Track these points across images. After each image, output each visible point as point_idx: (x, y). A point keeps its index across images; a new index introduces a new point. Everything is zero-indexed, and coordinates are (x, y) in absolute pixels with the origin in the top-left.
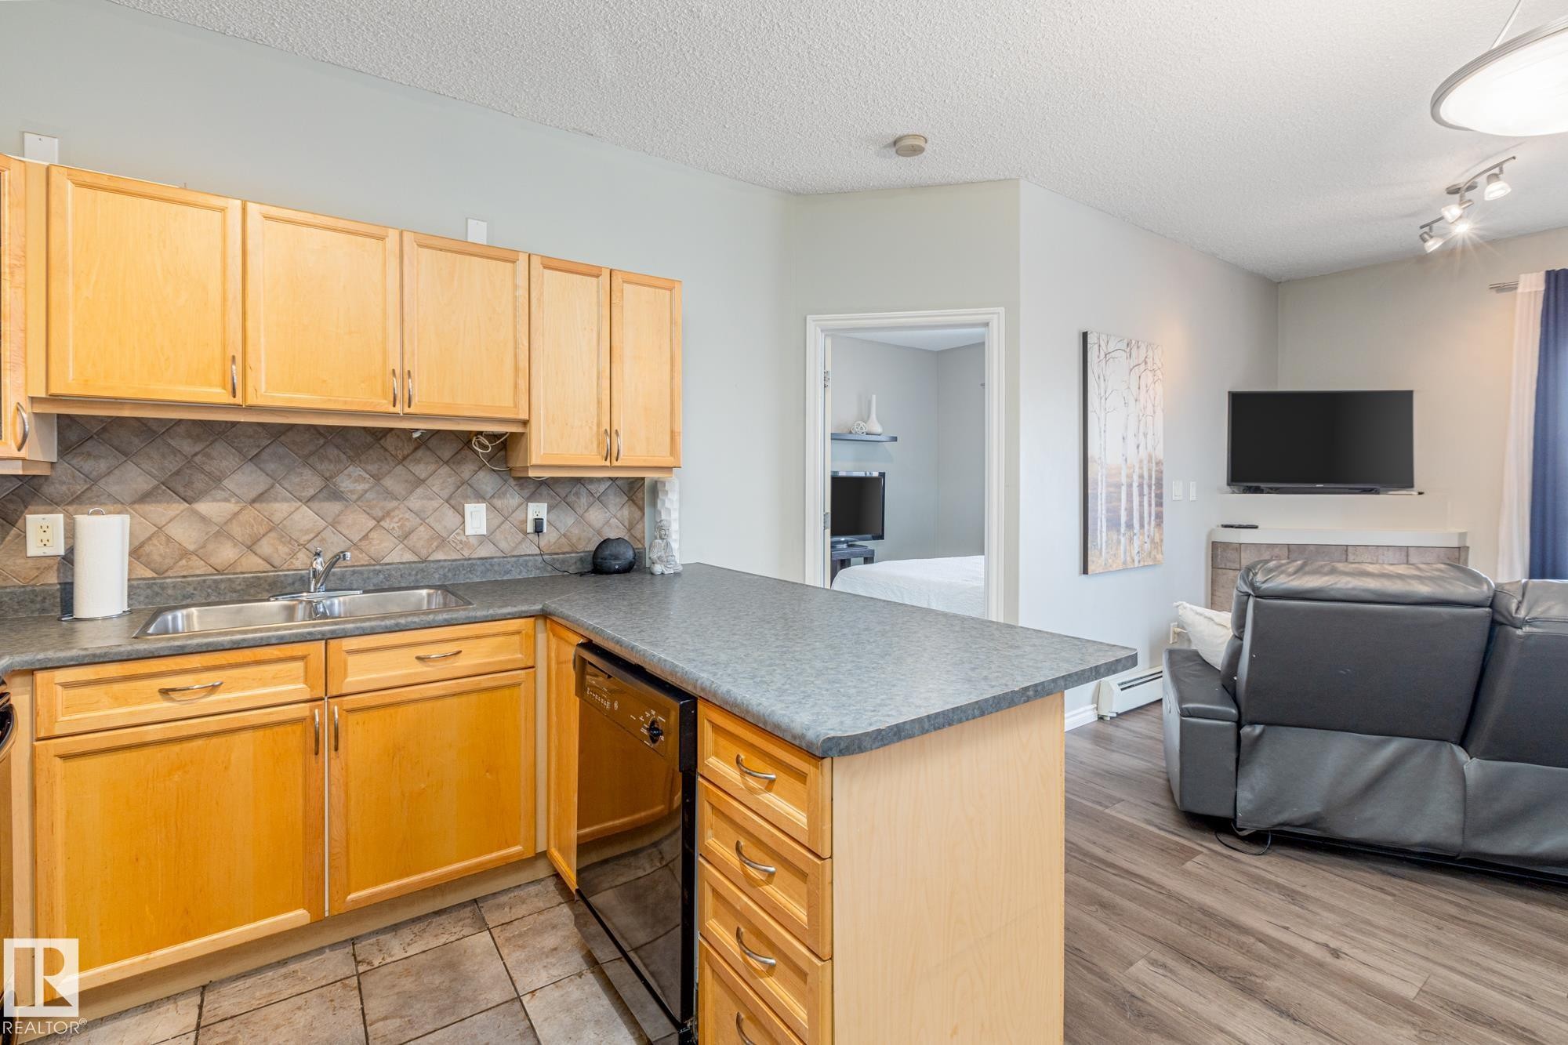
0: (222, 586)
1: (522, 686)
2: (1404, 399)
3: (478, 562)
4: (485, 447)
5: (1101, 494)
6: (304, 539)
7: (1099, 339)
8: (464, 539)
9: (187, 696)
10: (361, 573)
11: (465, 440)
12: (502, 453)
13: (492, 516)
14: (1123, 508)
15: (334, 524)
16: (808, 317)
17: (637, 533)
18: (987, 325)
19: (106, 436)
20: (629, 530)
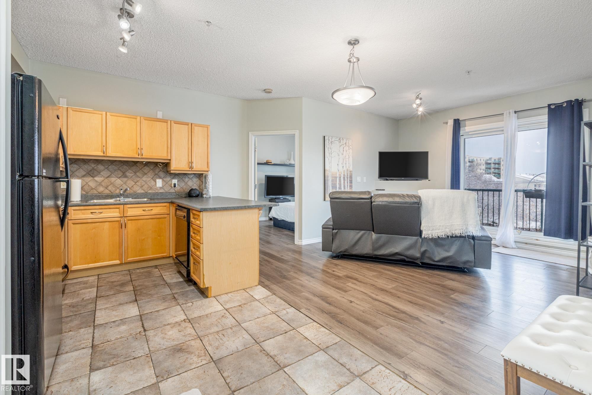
0: (100, 196)
1: (167, 218)
2: (426, 154)
3: (160, 193)
4: (161, 166)
5: (330, 179)
6: (118, 186)
7: (329, 138)
8: (156, 188)
9: (96, 214)
10: (131, 195)
11: (156, 164)
12: (166, 167)
13: (163, 182)
14: (337, 184)
15: (125, 183)
16: (250, 132)
17: (201, 188)
18: (295, 134)
19: (76, 162)
20: (199, 187)
